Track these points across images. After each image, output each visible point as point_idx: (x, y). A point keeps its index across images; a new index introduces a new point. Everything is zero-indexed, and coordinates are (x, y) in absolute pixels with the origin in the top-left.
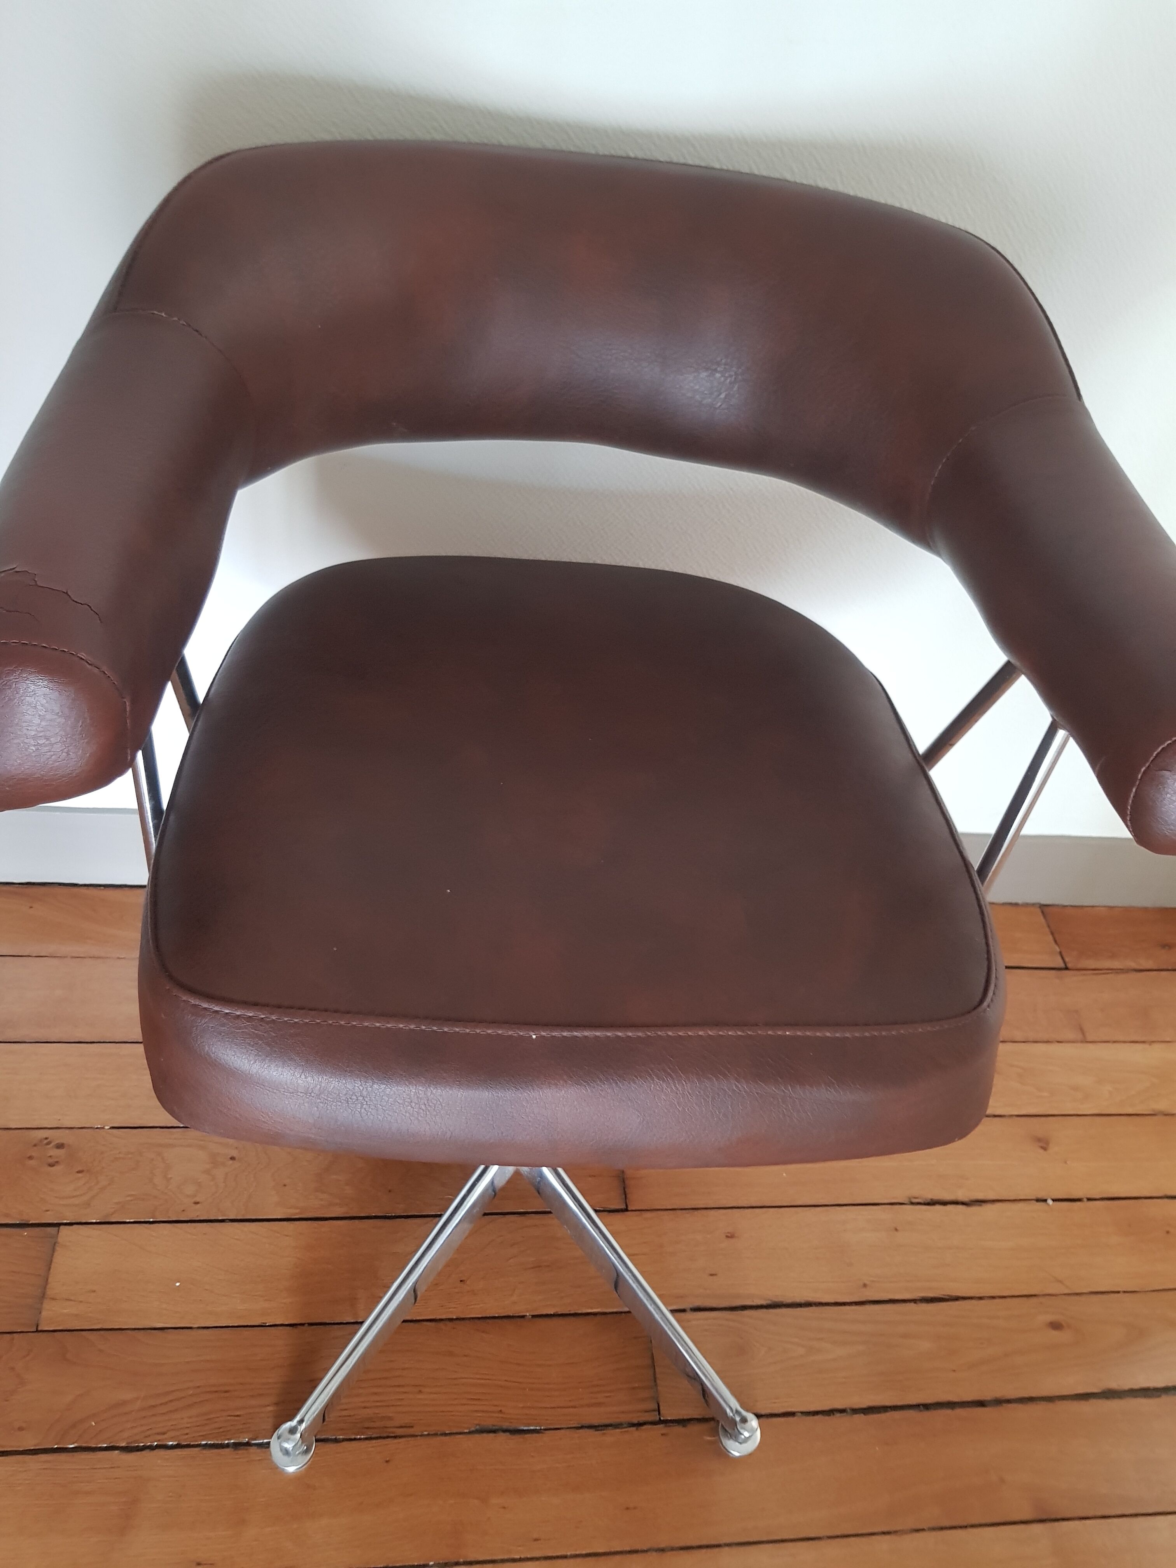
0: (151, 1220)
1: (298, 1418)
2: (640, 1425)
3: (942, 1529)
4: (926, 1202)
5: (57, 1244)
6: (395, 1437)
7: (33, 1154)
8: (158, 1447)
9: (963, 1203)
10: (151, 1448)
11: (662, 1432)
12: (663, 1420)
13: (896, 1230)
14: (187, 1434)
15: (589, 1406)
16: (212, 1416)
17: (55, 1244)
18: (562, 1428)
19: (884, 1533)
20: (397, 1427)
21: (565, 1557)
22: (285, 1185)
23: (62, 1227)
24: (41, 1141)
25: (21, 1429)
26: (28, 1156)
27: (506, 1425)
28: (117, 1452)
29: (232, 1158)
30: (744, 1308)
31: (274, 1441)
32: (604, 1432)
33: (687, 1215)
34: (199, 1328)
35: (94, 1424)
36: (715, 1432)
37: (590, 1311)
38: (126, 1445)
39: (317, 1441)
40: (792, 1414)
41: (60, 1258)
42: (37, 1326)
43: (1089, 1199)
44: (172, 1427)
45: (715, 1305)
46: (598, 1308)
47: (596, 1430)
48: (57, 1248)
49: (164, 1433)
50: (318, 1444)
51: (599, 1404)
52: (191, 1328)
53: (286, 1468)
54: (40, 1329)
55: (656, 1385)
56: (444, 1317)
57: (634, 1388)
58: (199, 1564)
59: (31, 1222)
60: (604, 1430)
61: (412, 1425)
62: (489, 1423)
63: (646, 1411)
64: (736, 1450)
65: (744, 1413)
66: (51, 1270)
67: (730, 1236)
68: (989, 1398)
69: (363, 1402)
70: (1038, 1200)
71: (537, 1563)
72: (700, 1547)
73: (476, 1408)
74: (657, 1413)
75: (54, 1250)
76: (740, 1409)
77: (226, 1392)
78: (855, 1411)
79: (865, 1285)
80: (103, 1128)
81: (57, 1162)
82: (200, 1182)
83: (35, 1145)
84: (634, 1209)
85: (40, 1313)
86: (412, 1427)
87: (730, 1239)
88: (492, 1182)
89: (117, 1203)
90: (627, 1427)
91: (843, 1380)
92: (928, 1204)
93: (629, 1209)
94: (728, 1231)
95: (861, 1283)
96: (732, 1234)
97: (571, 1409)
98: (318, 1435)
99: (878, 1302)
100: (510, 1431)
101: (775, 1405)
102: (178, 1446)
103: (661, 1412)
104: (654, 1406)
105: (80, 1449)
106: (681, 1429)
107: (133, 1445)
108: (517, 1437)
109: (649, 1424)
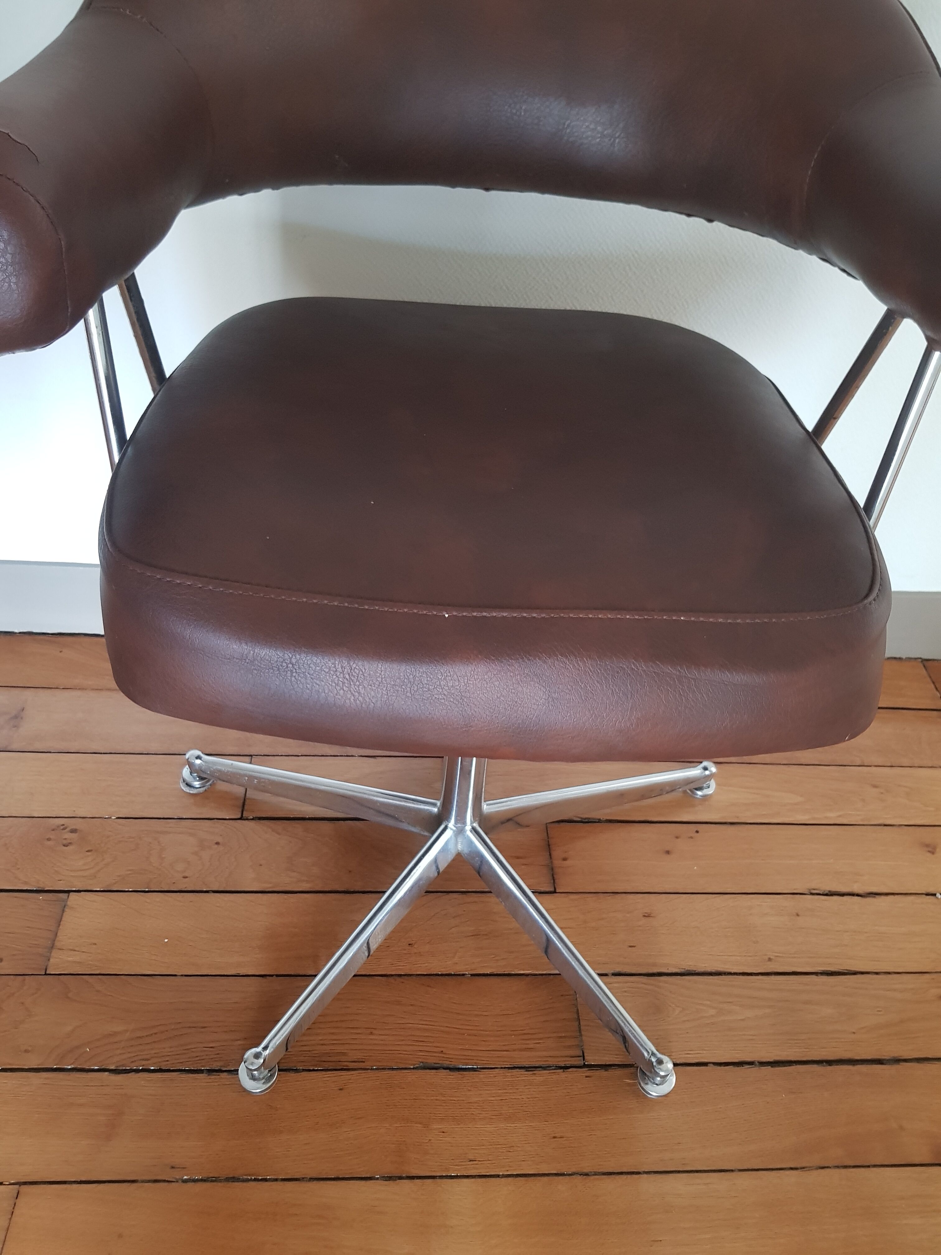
0: (147, 890)
1: (263, 1045)
2: (565, 1068)
3: (846, 1167)
4: (825, 893)
5: (66, 907)
6: (349, 1070)
7: (51, 837)
8: (143, 1070)
9: (858, 895)
10: (137, 1071)
11: (587, 1074)
12: (588, 1065)
13: (798, 915)
14: (168, 1061)
15: (521, 1050)
17: (65, 907)
18: (497, 1068)
19: (792, 1169)
20: (349, 1062)
21: (498, 1176)
22: (261, 865)
23: (71, 894)
24: (58, 827)
25: (26, 1051)
26: (47, 837)
27: (446, 1063)
28: (106, 1073)
29: (217, 843)
30: (660, 974)
31: (242, 1069)
33: (609, 898)
34: (182, 975)
35: (88, 1050)
36: (635, 1077)
37: (522, 972)
38: (115, 1068)
39: (279, 1070)
40: (705, 1064)
41: (68, 916)
42: (46, 970)
44: (156, 1055)
45: (633, 972)
46: (529, 970)
47: (526, 1071)
48: (66, 910)
49: (148, 1060)
50: (281, 1073)
51: (530, 1049)
52: (175, 975)
54: (48, 972)
55: (581, 1035)
56: (393, 973)
57: (561, 1037)
58: (173, 1167)
59: (46, 889)
60: (534, 1071)
61: (363, 1060)
62: (431, 1061)
63: (572, 1057)
64: (654, 1091)
65: (659, 1055)
66: (60, 927)
67: (647, 916)
68: (887, 1058)
69: (321, 1040)
70: (927, 894)
71: (473, 1180)
73: (421, 1048)
74: (582, 1058)
75: (63, 911)
76: (655, 1051)
77: (204, 1027)
78: (762, 1064)
79: (770, 959)
80: (110, 818)
81: (70, 843)
82: (189, 861)
83: (53, 830)
84: (561, 891)
85: (49, 960)
86: (364, 1062)
87: (648, 918)
88: (435, 861)
89: (119, 876)
90: (554, 1069)
91: (751, 1037)
92: (826, 895)
93: (557, 891)
94: (646, 911)
95: (766, 958)
96: (649, 914)
97: (505, 1052)
98: (281, 1066)
99: (782, 974)
100: (449, 1069)
101: (688, 1056)
102: (159, 1071)
103: (585, 1057)
104: (579, 1053)
105: (75, 1070)
106: (603, 1073)
107: (121, 1068)
108: (456, 1073)
109: (574, 1067)
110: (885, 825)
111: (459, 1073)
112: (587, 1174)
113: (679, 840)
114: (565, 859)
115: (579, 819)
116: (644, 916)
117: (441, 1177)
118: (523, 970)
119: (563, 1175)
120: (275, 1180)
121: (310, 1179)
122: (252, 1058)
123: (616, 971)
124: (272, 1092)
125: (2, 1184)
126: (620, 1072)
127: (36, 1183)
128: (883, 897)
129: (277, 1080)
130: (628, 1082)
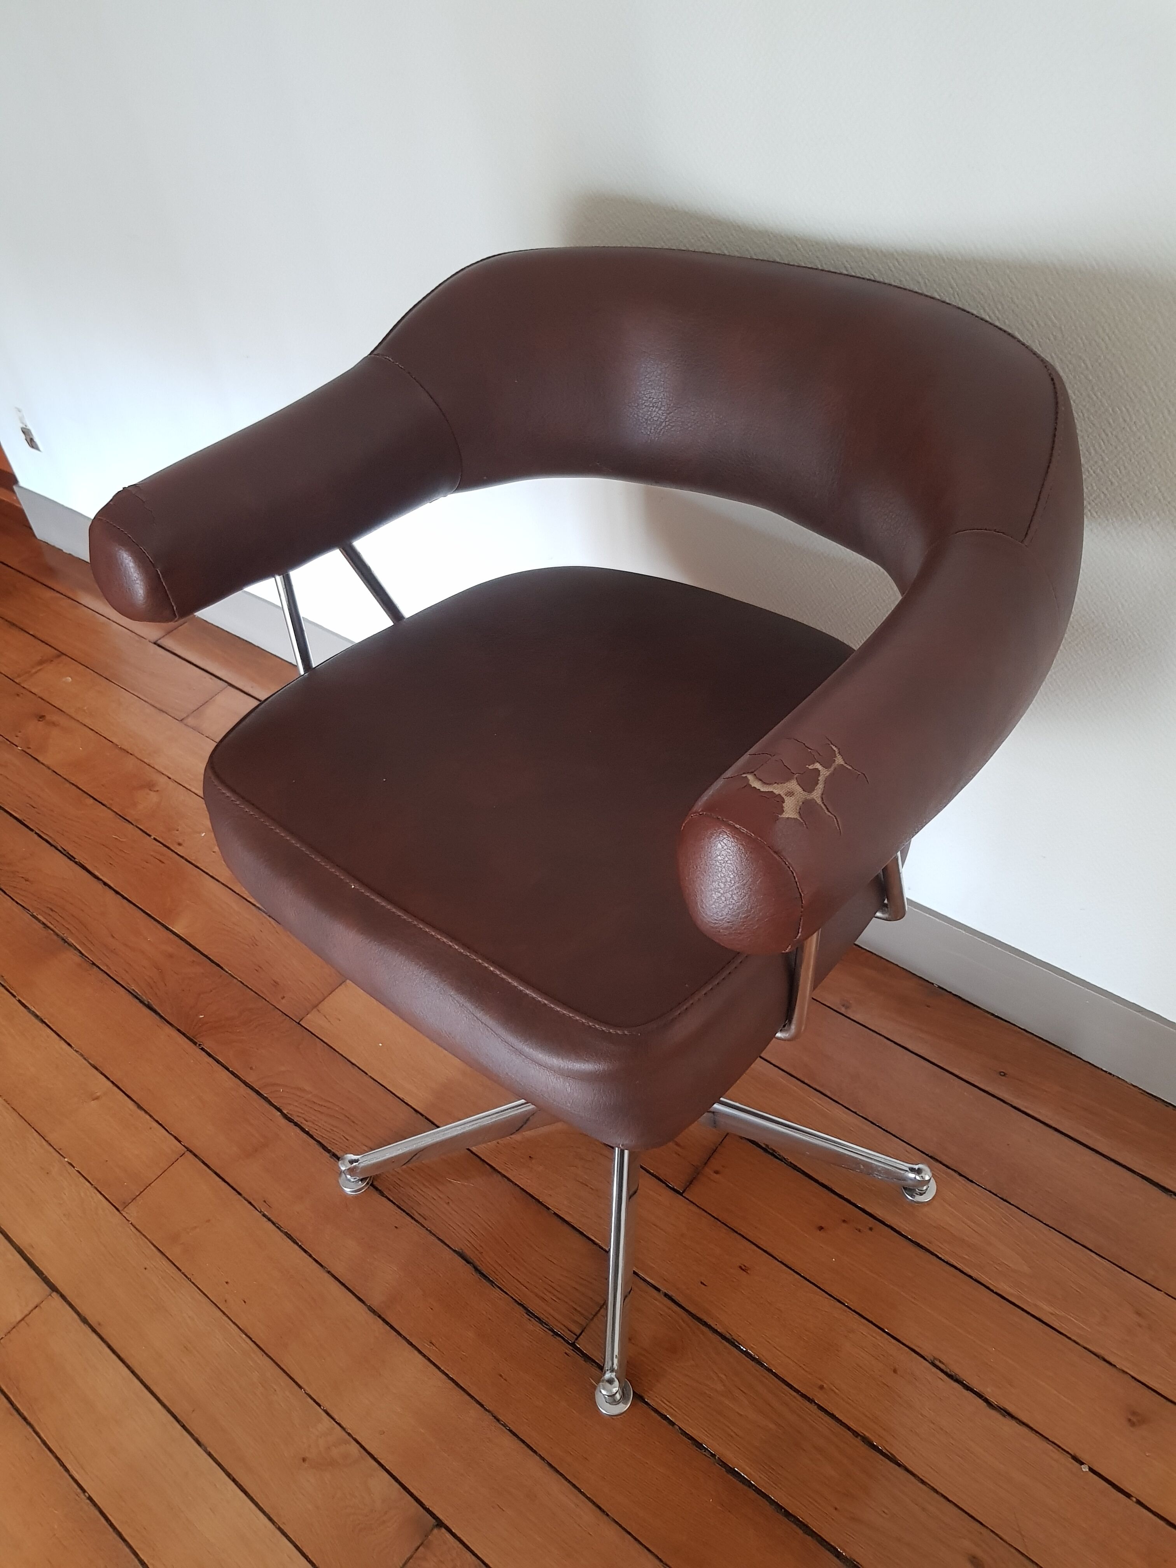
2: (557, 1335)
6: (412, 1218)
11: (567, 1351)
12: (575, 1345)
13: (895, 1371)
14: (316, 1130)
15: (537, 1295)
16: (335, 1129)
18: (508, 1294)
20: (417, 1213)
21: (439, 1368)
25: (252, 1070)
27: (477, 1263)
28: (279, 1113)
30: (706, 1324)
34: (370, 1077)
35: (281, 1090)
37: (593, 1238)
38: (286, 1114)
39: (368, 1183)
41: (339, 991)
42: (300, 1021)
43: (1139, 1502)
47: (526, 1313)
48: (343, 986)
49: (307, 1121)
50: (369, 1187)
51: (543, 1299)
52: (367, 1075)
53: (345, 1189)
54: (300, 1023)
55: (592, 1320)
56: (500, 1170)
57: (576, 1309)
58: (265, 1201)
60: (532, 1318)
61: (426, 1218)
62: (469, 1254)
63: (569, 1330)
66: (330, 995)
67: (743, 1269)
69: (413, 1184)
70: (1075, 1458)
72: (525, 1443)
73: (468, 1239)
74: (575, 1337)
77: (353, 1122)
78: (720, 1462)
79: (821, 1387)
84: (687, 1196)
85: (307, 1015)
86: (426, 1220)
87: (742, 1271)
90: (547, 1329)
91: (732, 1434)
92: (950, 1376)
93: (684, 1195)
94: (745, 1264)
95: (821, 1383)
96: (746, 1268)
97: (524, 1288)
98: (375, 1183)
99: (821, 1408)
100: (476, 1269)
101: (663, 1405)
102: (307, 1133)
103: (579, 1339)
104: (578, 1332)
105: (266, 1099)
106: (581, 1361)
107: (289, 1116)
108: (477, 1276)
109: (564, 1339)
110: (1105, 1360)
111: (480, 1277)
112: (498, 1420)
113: (844, 1225)
114: (717, 1172)
115: (764, 1146)
116: (740, 1267)
117: (405, 1338)
118: (595, 1238)
119: (482, 1406)
120: (310, 1256)
121: (329, 1272)
122: (347, 1161)
123: (670, 1293)
124: (356, 1197)
125: (180, 1142)
126: (594, 1370)
127: (196, 1156)
128: (1014, 1422)
129: (365, 1191)
130: (592, 1383)
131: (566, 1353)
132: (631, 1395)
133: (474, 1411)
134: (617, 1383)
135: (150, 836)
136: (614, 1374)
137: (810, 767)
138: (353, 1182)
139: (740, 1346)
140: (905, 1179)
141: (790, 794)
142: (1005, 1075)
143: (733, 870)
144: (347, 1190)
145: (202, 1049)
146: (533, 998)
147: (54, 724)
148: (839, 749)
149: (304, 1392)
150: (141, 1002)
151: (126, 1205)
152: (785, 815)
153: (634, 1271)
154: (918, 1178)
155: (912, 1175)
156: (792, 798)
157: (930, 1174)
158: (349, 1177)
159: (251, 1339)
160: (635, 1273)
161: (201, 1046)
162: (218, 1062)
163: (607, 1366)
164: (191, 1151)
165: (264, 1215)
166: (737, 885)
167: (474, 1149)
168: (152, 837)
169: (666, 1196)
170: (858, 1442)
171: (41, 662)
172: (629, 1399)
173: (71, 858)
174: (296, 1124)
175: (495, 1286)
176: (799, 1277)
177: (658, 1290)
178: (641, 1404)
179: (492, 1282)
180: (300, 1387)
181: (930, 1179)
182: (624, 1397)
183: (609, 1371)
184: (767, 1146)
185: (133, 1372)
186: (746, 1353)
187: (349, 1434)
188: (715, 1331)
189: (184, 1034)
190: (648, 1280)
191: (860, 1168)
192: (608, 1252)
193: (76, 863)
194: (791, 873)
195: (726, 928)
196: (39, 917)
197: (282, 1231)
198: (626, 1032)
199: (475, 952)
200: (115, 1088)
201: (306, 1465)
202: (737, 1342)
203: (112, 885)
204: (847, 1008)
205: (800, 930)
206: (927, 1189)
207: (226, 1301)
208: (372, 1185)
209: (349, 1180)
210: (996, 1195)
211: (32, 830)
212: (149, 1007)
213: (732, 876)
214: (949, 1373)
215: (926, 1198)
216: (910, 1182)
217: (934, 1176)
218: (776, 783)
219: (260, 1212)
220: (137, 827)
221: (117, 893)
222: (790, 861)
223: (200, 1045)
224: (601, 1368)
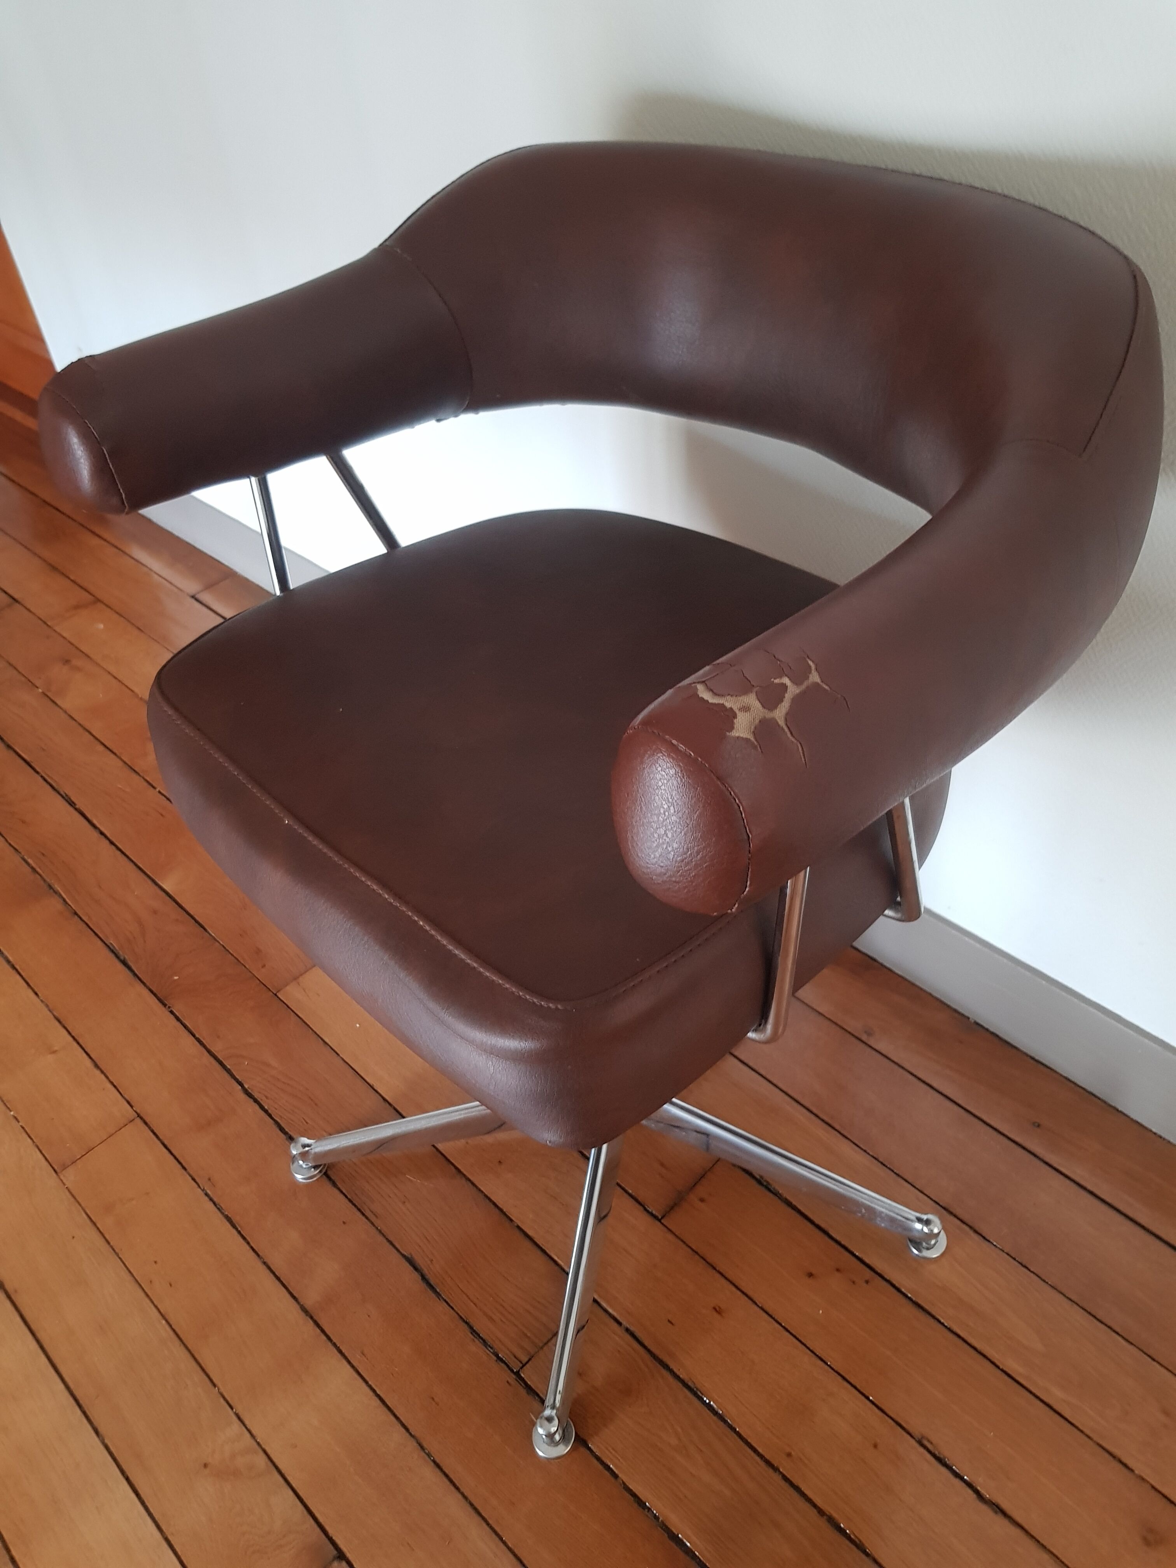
2: (501, 1360)
6: (363, 1214)
8: (258, 1102)
11: (509, 1381)
12: (519, 1374)
14: (276, 1109)
15: (485, 1314)
16: (295, 1110)
18: (454, 1310)
20: (371, 1211)
21: (366, 1382)
27: (426, 1272)
28: (240, 1087)
30: (667, 1368)
32: (475, 1339)
34: (343, 1059)
35: (246, 1063)
38: (247, 1088)
39: (322, 1174)
42: (278, 992)
47: (471, 1333)
49: (267, 1099)
51: (491, 1319)
52: (337, 1054)
53: (296, 1175)
54: (277, 994)
55: (541, 1348)
56: (465, 1173)
57: (526, 1335)
58: (209, 1179)
60: (476, 1338)
61: (378, 1216)
62: (418, 1261)
63: (515, 1357)
67: (718, 1310)
71: (348, 1366)
72: (446, 1476)
73: (421, 1244)
74: (521, 1365)
77: (317, 1104)
78: (663, 1526)
79: (789, 1455)
84: (665, 1223)
85: (286, 986)
86: (377, 1218)
87: (715, 1312)
90: (491, 1352)
91: (680, 1494)
93: (662, 1221)
94: (720, 1306)
95: (788, 1450)
96: (720, 1310)
97: (472, 1304)
98: (329, 1172)
99: (786, 1479)
100: (424, 1278)
101: (607, 1452)
102: (266, 1111)
103: (525, 1368)
104: (525, 1359)
105: (228, 1071)
106: (523, 1391)
107: (250, 1091)
108: (423, 1285)
109: (508, 1366)
110: (1121, 1463)
111: (426, 1287)
112: (422, 1448)
113: (837, 1275)
114: (702, 1200)
115: (758, 1177)
117: (335, 1345)
118: (558, 1258)
119: (407, 1430)
120: (248, 1243)
121: (265, 1263)
122: (300, 1144)
123: (632, 1328)
124: (307, 1185)
125: (132, 1106)
126: (536, 1404)
127: (146, 1123)
128: (1005, 1522)
129: (317, 1180)
130: (531, 1419)
131: (508, 1382)
132: (571, 1440)
133: (398, 1434)
134: (556, 1422)
135: (154, 788)
136: (555, 1411)
137: (777, 681)
138: (305, 1168)
139: (703, 1397)
140: (911, 1230)
141: (746, 709)
142: (1039, 1126)
143: (668, 798)
144: (299, 1177)
145: (172, 1012)
146: (462, 960)
147: (78, 669)
148: (816, 665)
149: (217, 1390)
150: (117, 956)
151: (65, 1167)
152: (735, 733)
153: (594, 1298)
154: (926, 1230)
155: (918, 1226)
156: (747, 714)
157: (940, 1227)
158: (301, 1162)
159: (170, 1326)
160: (595, 1301)
161: (171, 1009)
162: (185, 1027)
163: (549, 1401)
164: (141, 1118)
165: (207, 1194)
166: (674, 818)
167: (440, 1146)
168: (157, 790)
169: (640, 1220)
170: (822, 1522)
171: (77, 607)
172: (569, 1442)
173: (72, 804)
174: (256, 1101)
175: (441, 1299)
176: (780, 1327)
177: (620, 1324)
178: (583, 1450)
179: (438, 1295)
180: (215, 1385)
181: (940, 1232)
182: (564, 1439)
183: (549, 1408)
184: (761, 1177)
185: (42, 1347)
186: (709, 1406)
187: (258, 1444)
188: (677, 1377)
189: (155, 995)
190: (610, 1310)
191: (861, 1212)
192: (568, 1274)
193: (76, 809)
194: (737, 807)
195: (661, 875)
196: (30, 861)
197: (222, 1213)
198: (559, 1007)
199: (407, 903)
200: (75, 1044)
201: (207, 1471)
202: (700, 1392)
203: (108, 835)
204: (869, 1034)
205: (748, 883)
206: (935, 1244)
207: (151, 1282)
208: (326, 1174)
209: (301, 1166)
210: (1014, 1259)
211: (37, 773)
212: (124, 963)
213: (666, 806)
214: (938, 1455)
215: (934, 1254)
216: (917, 1234)
217: (944, 1228)
218: (729, 695)
219: (203, 1190)
220: (143, 778)
221: (112, 843)
222: (736, 791)
223: (169, 1007)
224: (543, 1401)
